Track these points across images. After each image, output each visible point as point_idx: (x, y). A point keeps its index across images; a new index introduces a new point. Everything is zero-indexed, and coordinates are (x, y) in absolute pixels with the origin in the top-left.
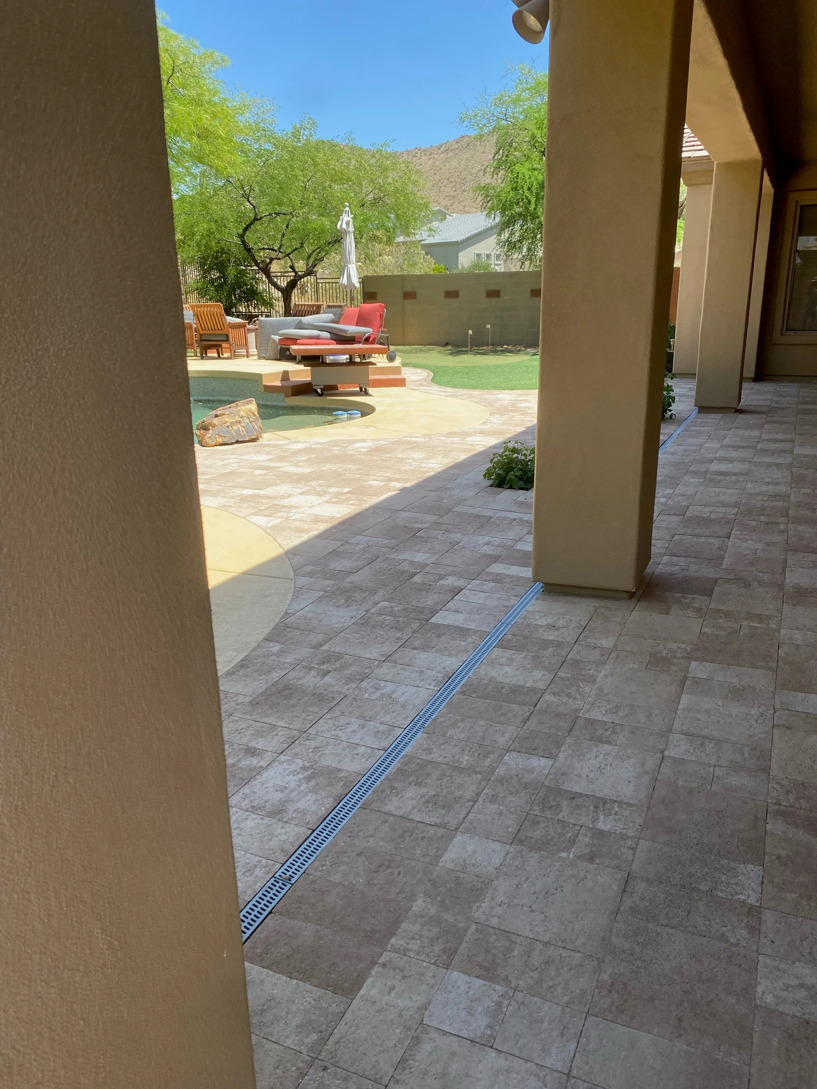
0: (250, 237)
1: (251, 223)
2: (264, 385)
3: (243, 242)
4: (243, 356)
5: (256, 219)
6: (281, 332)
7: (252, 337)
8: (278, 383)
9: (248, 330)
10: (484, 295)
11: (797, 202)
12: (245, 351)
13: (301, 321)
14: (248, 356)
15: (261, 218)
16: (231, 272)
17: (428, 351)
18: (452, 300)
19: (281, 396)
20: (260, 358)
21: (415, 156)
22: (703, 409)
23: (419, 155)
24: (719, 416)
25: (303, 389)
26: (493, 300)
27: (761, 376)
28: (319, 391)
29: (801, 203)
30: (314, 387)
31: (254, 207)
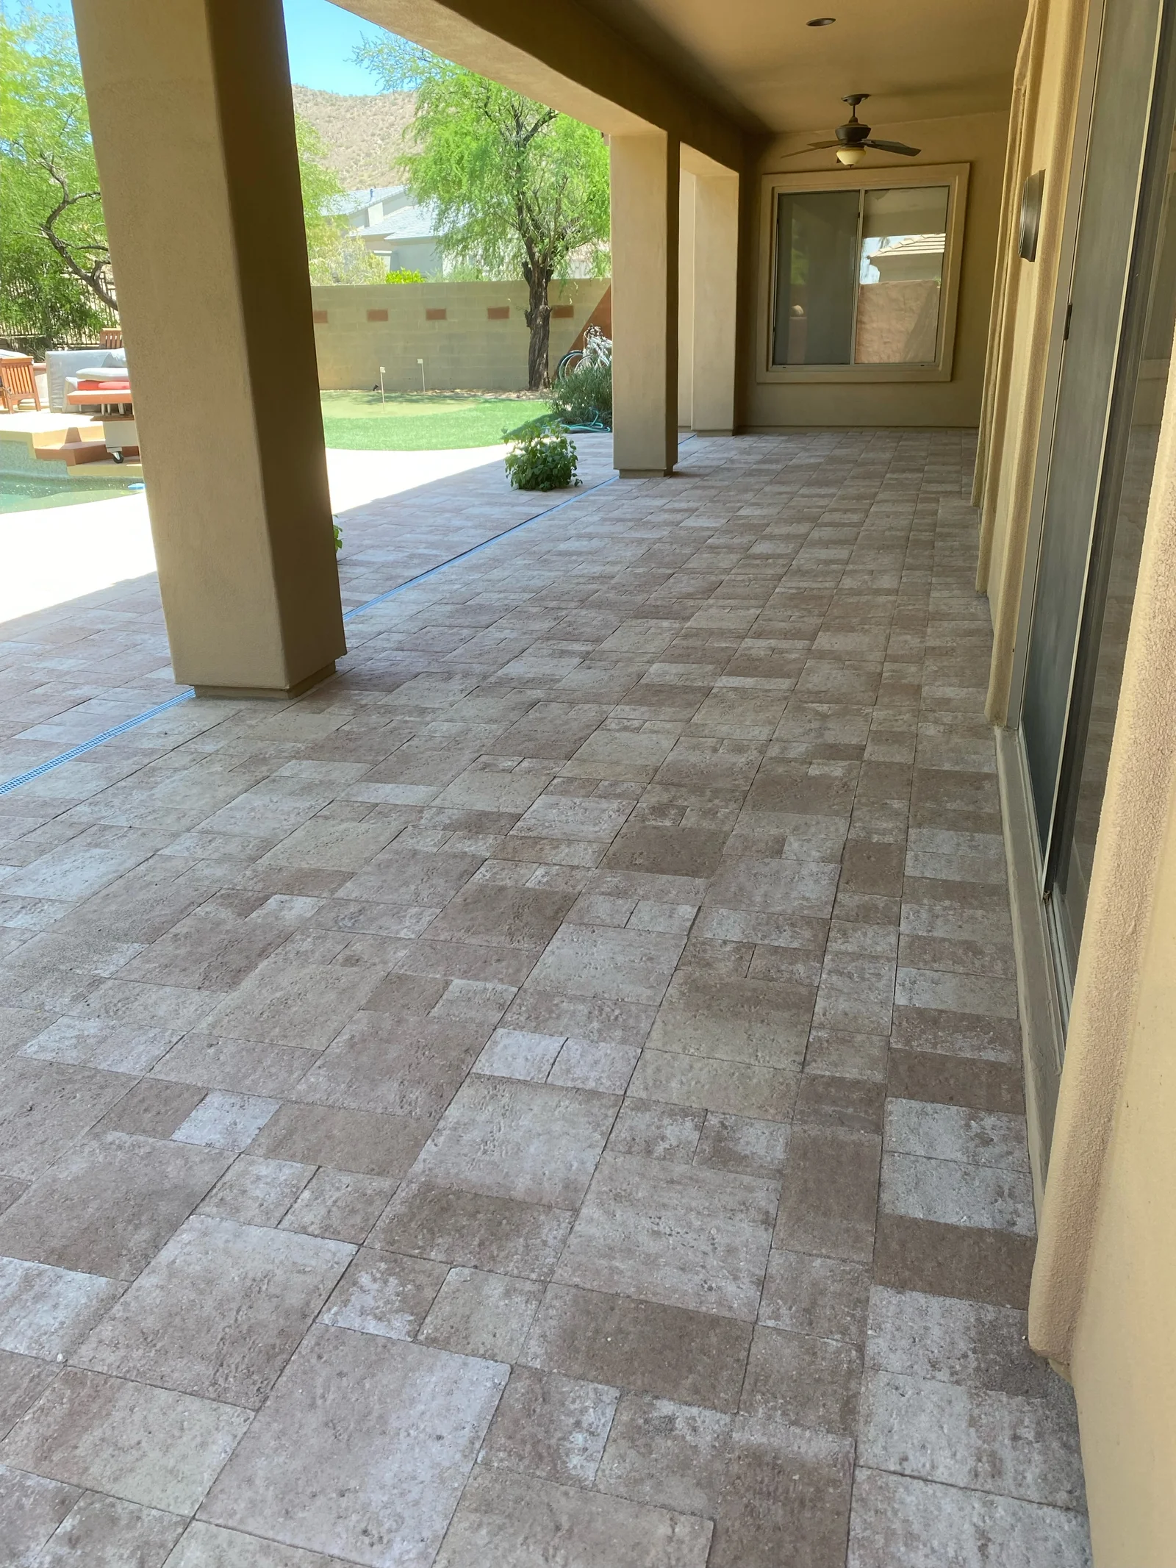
0: (63, 230)
1: (60, 209)
2: (36, 450)
3: (51, 238)
4: (30, 408)
5: (66, 202)
6: (79, 372)
7: (42, 381)
8: (58, 446)
9: (35, 369)
10: (424, 316)
11: (773, 188)
12: (33, 400)
13: (110, 356)
14: (38, 408)
15: (75, 200)
16: (45, 282)
17: (338, 397)
18: (378, 324)
19: (62, 464)
20: (54, 411)
21: (395, 104)
22: (626, 473)
23: (399, 102)
24: (639, 481)
25: (97, 454)
26: (437, 323)
27: (742, 426)
28: (116, 455)
29: (778, 191)
30: (108, 451)
31: (62, 183)
